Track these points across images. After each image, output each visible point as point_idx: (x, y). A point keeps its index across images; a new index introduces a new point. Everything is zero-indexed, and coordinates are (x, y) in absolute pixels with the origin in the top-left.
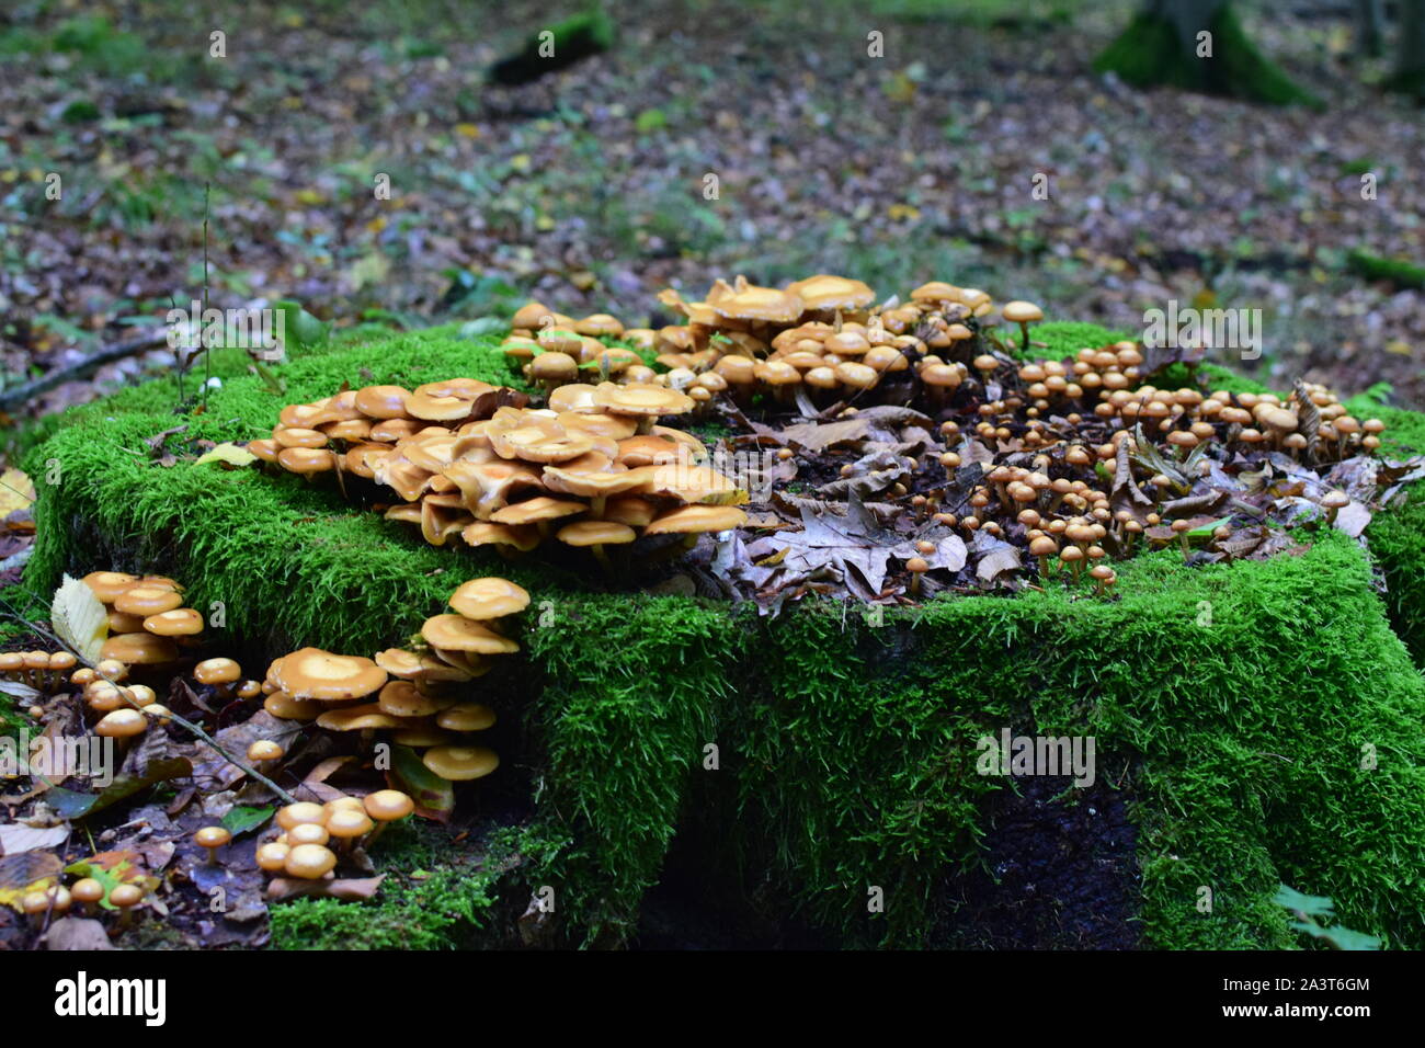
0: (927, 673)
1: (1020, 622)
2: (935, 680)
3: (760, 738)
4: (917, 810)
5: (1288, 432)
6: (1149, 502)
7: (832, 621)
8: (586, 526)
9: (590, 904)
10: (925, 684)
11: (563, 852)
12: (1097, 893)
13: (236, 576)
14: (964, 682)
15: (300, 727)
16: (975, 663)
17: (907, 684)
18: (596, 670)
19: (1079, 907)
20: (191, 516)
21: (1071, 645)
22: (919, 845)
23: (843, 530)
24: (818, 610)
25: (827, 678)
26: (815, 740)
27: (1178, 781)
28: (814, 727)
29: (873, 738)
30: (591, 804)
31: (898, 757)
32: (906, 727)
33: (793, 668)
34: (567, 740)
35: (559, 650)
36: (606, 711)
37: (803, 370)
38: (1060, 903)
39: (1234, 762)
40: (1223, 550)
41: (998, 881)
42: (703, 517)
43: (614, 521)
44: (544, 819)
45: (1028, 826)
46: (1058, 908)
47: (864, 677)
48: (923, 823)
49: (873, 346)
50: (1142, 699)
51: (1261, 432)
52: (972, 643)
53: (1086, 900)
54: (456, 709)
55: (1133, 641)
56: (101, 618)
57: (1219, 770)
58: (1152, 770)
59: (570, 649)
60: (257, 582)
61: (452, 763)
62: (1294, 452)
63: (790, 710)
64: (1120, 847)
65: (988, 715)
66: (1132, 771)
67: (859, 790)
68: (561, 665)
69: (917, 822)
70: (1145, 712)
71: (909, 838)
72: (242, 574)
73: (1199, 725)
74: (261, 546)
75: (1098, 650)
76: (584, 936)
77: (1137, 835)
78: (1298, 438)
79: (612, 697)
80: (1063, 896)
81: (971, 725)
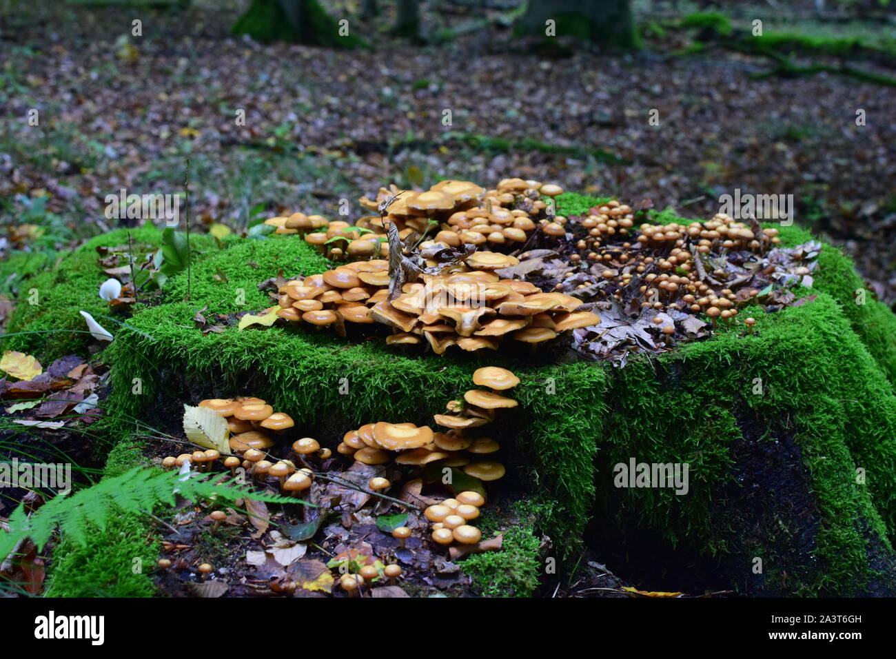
0: (690, 385)
1: (729, 352)
2: (695, 388)
3: (620, 432)
4: (699, 456)
5: (749, 240)
6: (721, 284)
7: (644, 365)
8: (533, 331)
9: (566, 534)
10: (690, 391)
11: (554, 509)
12: (789, 482)
13: (306, 390)
14: (709, 387)
15: (384, 467)
16: (711, 376)
17: (682, 392)
18: (557, 408)
19: (782, 491)
20: (266, 359)
21: (754, 360)
22: (704, 474)
23: (612, 318)
24: (637, 360)
25: (648, 395)
26: (645, 428)
27: (813, 420)
28: (643, 422)
29: (671, 423)
30: (566, 480)
31: (684, 431)
32: (687, 415)
33: (631, 393)
34: (550, 448)
35: (536, 400)
36: (567, 430)
37: (486, 235)
38: (773, 490)
39: (833, 407)
40: (781, 303)
41: (741, 486)
42: (581, 319)
43: (543, 327)
44: (539, 493)
45: (747, 455)
46: (773, 493)
47: (661, 392)
48: (705, 462)
49: (516, 217)
50: (790, 382)
51: (733, 241)
52: (709, 366)
53: (784, 487)
54: (478, 442)
55: (781, 354)
56: (226, 427)
57: (828, 412)
58: (800, 416)
59: (542, 399)
60: (322, 390)
61: (483, 472)
62: (753, 250)
63: (631, 415)
64: (796, 457)
65: (723, 401)
66: (791, 419)
67: (666, 451)
68: (540, 409)
69: (701, 462)
70: (792, 388)
71: (697, 471)
72: (310, 388)
73: (816, 390)
74: (319, 369)
75: (766, 360)
76: (564, 552)
77: (801, 450)
78: (755, 242)
79: (567, 421)
80: (773, 487)
81: (716, 408)
